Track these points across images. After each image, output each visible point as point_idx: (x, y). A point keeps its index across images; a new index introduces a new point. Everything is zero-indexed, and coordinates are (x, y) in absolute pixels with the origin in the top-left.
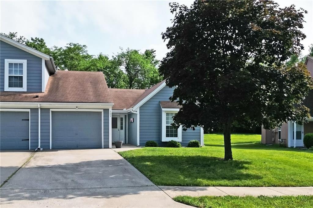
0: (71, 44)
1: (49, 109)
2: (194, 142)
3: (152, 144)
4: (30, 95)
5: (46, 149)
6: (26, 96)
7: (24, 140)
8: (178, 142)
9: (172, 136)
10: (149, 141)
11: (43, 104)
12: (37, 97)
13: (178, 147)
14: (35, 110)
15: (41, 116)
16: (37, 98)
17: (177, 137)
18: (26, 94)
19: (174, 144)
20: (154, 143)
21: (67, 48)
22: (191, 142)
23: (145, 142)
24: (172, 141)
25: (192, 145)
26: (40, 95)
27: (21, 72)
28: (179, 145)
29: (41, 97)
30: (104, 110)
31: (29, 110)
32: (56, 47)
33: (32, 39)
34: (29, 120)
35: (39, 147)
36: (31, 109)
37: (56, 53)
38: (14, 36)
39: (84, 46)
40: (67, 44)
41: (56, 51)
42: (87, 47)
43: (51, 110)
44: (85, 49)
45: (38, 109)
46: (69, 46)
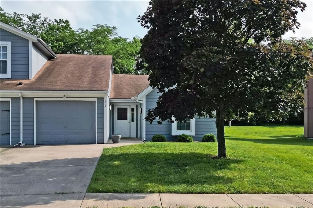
0: (99, 26)
1: (33, 98)
2: (208, 136)
3: (159, 138)
4: (14, 82)
5: (29, 144)
6: (8, 83)
7: (4, 134)
8: (190, 136)
9: (183, 129)
10: (156, 135)
11: (25, 93)
12: (20, 84)
13: (189, 141)
14: (16, 100)
15: (23, 106)
16: (20, 86)
17: (190, 130)
18: (10, 81)
19: (184, 139)
20: (162, 137)
21: (93, 30)
22: (205, 136)
23: (152, 136)
24: (183, 134)
25: (206, 139)
26: (25, 82)
27: (5, 55)
28: (190, 139)
29: (25, 85)
30: (98, 98)
31: (10, 100)
32: (82, 30)
33: (56, 21)
34: (9, 111)
35: (21, 142)
36: (11, 98)
37: (82, 36)
38: (38, 18)
39: (114, 28)
40: (94, 26)
41: (83, 34)
42: (117, 29)
43: (35, 99)
44: (115, 31)
45: (19, 98)
46: (96, 28)
